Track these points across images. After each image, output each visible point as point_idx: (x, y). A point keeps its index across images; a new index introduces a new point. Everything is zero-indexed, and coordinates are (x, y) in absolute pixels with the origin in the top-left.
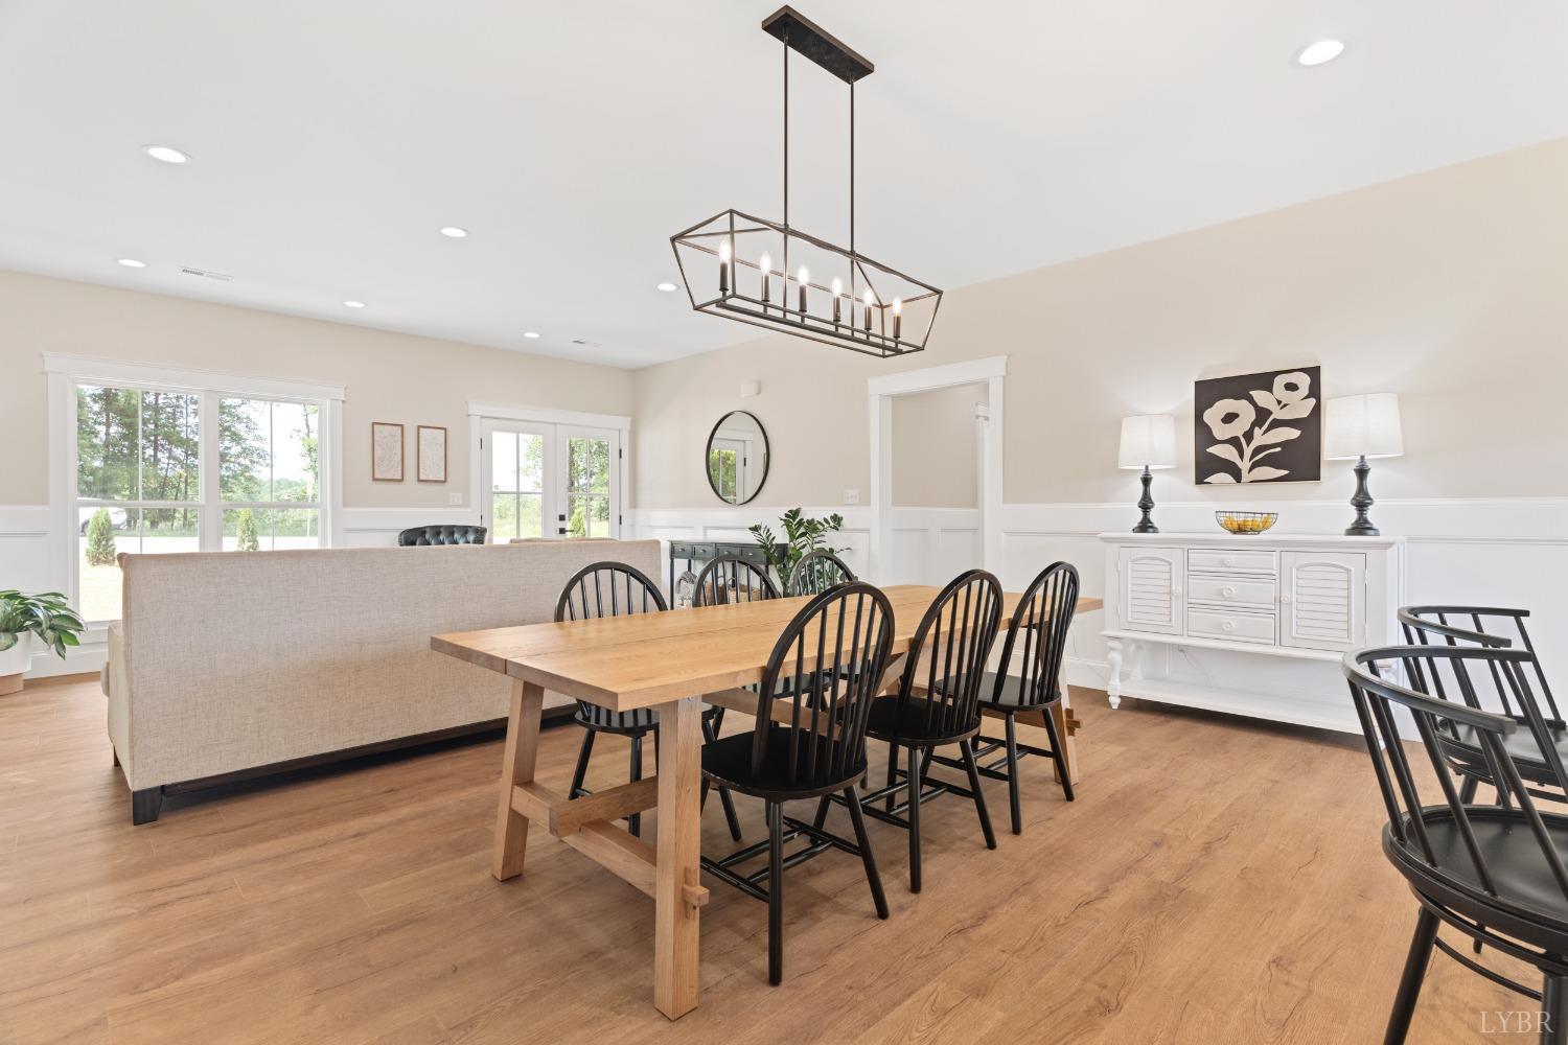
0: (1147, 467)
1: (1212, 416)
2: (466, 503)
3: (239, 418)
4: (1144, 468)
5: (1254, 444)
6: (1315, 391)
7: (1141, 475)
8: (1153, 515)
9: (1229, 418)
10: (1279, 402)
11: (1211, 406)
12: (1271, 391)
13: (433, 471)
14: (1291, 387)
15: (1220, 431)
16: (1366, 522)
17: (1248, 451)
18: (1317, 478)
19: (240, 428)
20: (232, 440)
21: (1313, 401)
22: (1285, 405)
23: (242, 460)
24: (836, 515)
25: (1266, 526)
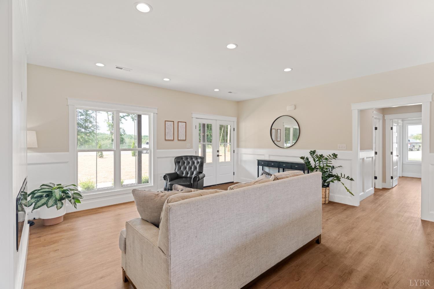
2: (191, 147)
3: (91, 117)
13: (182, 137)
19: (92, 119)
20: (90, 123)
23: (92, 128)
24: (334, 153)
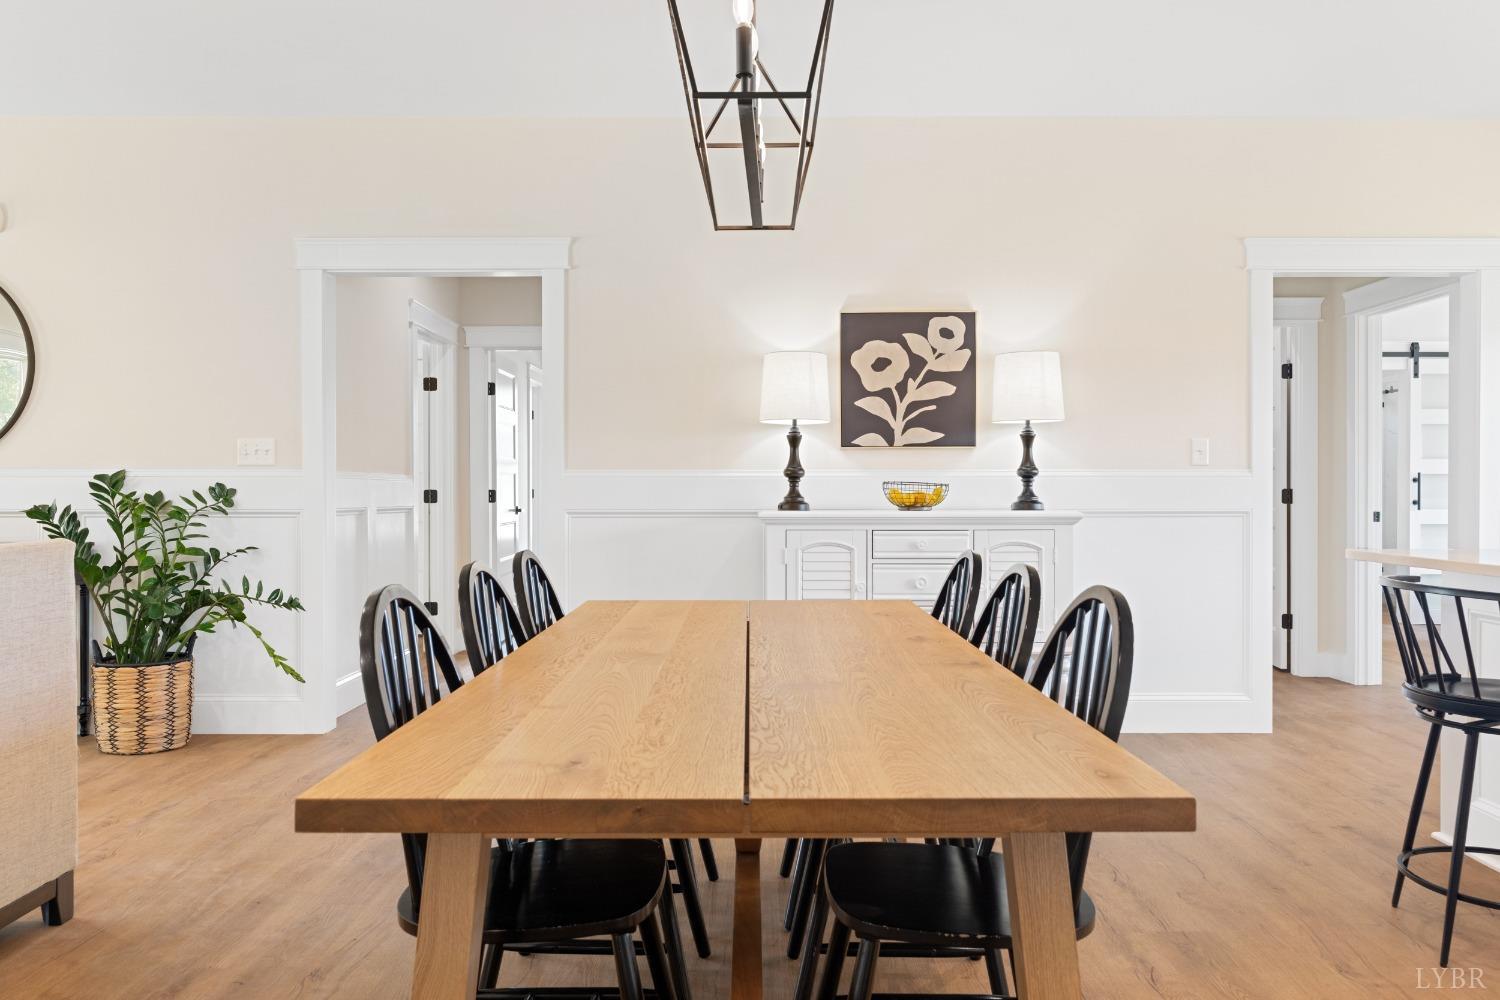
0: (795, 422)
1: (861, 360)
4: (791, 423)
5: (908, 399)
6: (970, 342)
7: (787, 432)
8: (803, 487)
9: (881, 364)
10: (934, 351)
11: (859, 347)
12: (925, 335)
14: (947, 333)
15: (871, 381)
16: (1032, 495)
17: (901, 407)
18: (972, 444)
21: (967, 353)
22: (941, 355)
24: (220, 485)
25: (938, 498)
